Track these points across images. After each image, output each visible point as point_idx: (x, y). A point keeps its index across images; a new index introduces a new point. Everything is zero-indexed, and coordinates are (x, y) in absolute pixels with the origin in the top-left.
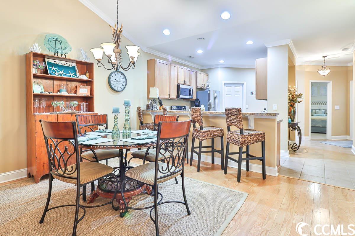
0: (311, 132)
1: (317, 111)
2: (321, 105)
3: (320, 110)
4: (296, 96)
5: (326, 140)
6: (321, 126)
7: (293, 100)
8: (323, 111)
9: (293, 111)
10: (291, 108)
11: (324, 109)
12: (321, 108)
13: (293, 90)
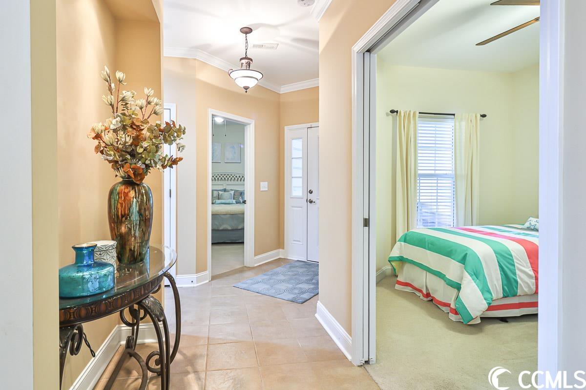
0: (213, 244)
1: (220, 192)
2: (226, 182)
3: (225, 190)
4: (150, 130)
5: (243, 269)
6: (230, 228)
7: (133, 154)
8: (231, 194)
9: (135, 208)
10: (126, 194)
11: (232, 190)
12: (228, 188)
13: (142, 102)
